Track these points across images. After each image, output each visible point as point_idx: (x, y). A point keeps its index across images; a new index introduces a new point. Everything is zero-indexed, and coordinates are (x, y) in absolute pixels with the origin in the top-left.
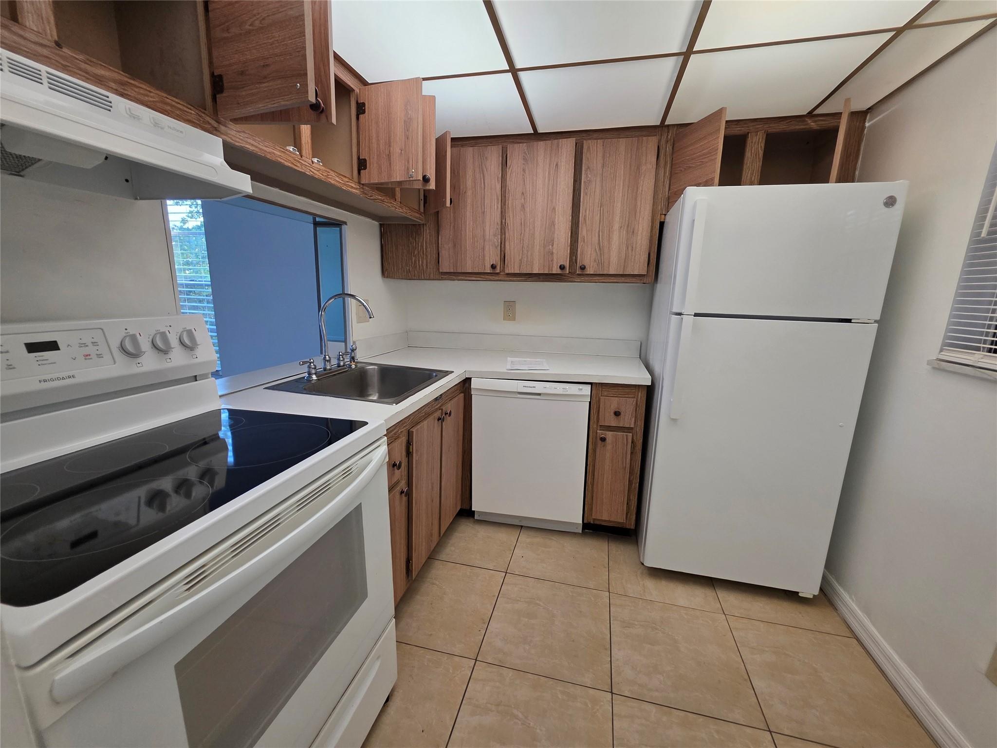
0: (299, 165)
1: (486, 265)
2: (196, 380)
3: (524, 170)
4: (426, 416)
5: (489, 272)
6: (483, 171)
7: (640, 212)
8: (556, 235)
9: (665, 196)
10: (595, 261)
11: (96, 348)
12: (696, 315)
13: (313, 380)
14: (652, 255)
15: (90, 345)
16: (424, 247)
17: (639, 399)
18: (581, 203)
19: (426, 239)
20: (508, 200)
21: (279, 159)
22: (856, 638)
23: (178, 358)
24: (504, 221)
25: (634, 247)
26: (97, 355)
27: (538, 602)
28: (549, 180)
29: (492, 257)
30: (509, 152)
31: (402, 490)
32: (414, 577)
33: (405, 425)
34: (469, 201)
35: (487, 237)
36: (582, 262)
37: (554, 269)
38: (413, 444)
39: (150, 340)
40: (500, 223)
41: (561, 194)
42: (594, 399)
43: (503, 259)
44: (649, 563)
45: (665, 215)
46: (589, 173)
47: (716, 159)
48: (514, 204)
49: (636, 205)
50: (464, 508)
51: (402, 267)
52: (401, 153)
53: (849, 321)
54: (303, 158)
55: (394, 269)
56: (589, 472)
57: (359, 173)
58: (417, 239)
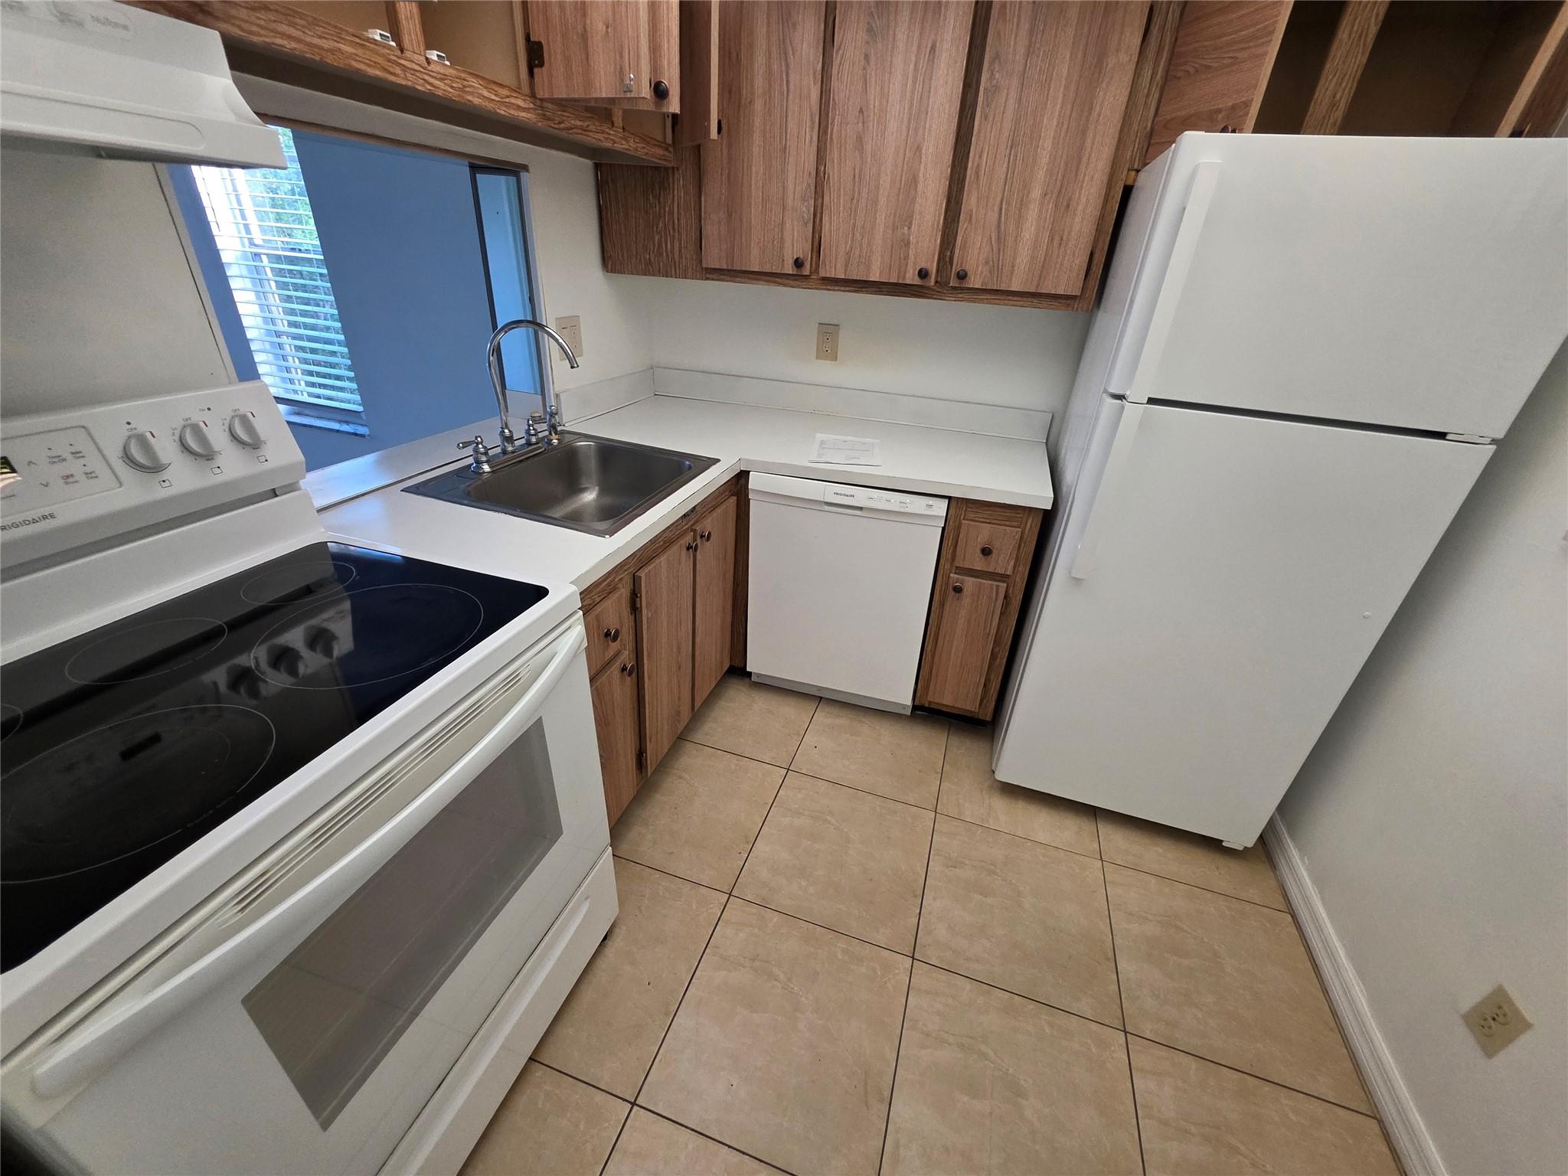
0: (398, 71)
1: (785, 259)
2: (276, 496)
3: (867, 57)
4: (666, 545)
5: (791, 273)
6: (785, 54)
7: (1088, 164)
8: (917, 206)
9: (1145, 128)
10: (987, 263)
11: (82, 461)
12: (1152, 401)
13: (484, 472)
14: (1096, 256)
15: (70, 457)
16: (676, 216)
17: (1027, 530)
18: (973, 139)
19: (679, 197)
20: (833, 123)
21: (354, 63)
22: (1291, 912)
23: (232, 465)
24: (823, 169)
25: (1065, 238)
26: (86, 474)
27: (829, 818)
28: (914, 82)
29: (796, 244)
30: (840, 13)
31: (625, 665)
32: (649, 774)
33: (626, 568)
34: (758, 122)
35: (790, 202)
36: (962, 264)
37: (907, 276)
38: (641, 595)
39: (177, 438)
40: (814, 173)
41: (936, 115)
42: (951, 523)
43: (817, 247)
44: (1001, 776)
45: (1138, 171)
46: (997, 68)
47: (1265, 54)
48: (843, 131)
49: (1081, 148)
50: (736, 665)
51: (637, 253)
52: (607, 32)
53: (1441, 435)
54: (408, 54)
55: (623, 256)
56: (930, 634)
57: (531, 74)
58: (662, 199)
